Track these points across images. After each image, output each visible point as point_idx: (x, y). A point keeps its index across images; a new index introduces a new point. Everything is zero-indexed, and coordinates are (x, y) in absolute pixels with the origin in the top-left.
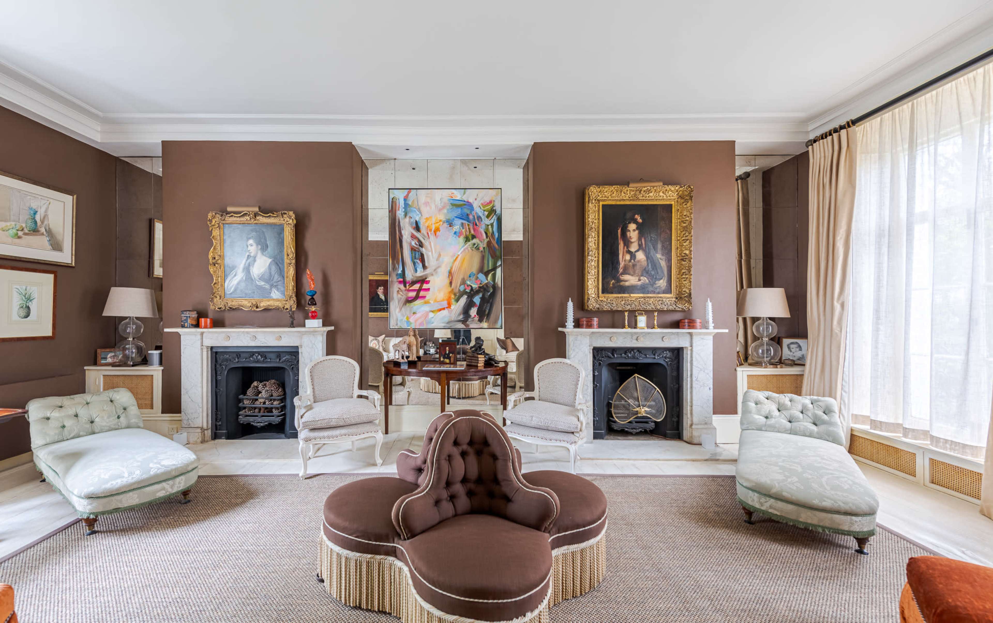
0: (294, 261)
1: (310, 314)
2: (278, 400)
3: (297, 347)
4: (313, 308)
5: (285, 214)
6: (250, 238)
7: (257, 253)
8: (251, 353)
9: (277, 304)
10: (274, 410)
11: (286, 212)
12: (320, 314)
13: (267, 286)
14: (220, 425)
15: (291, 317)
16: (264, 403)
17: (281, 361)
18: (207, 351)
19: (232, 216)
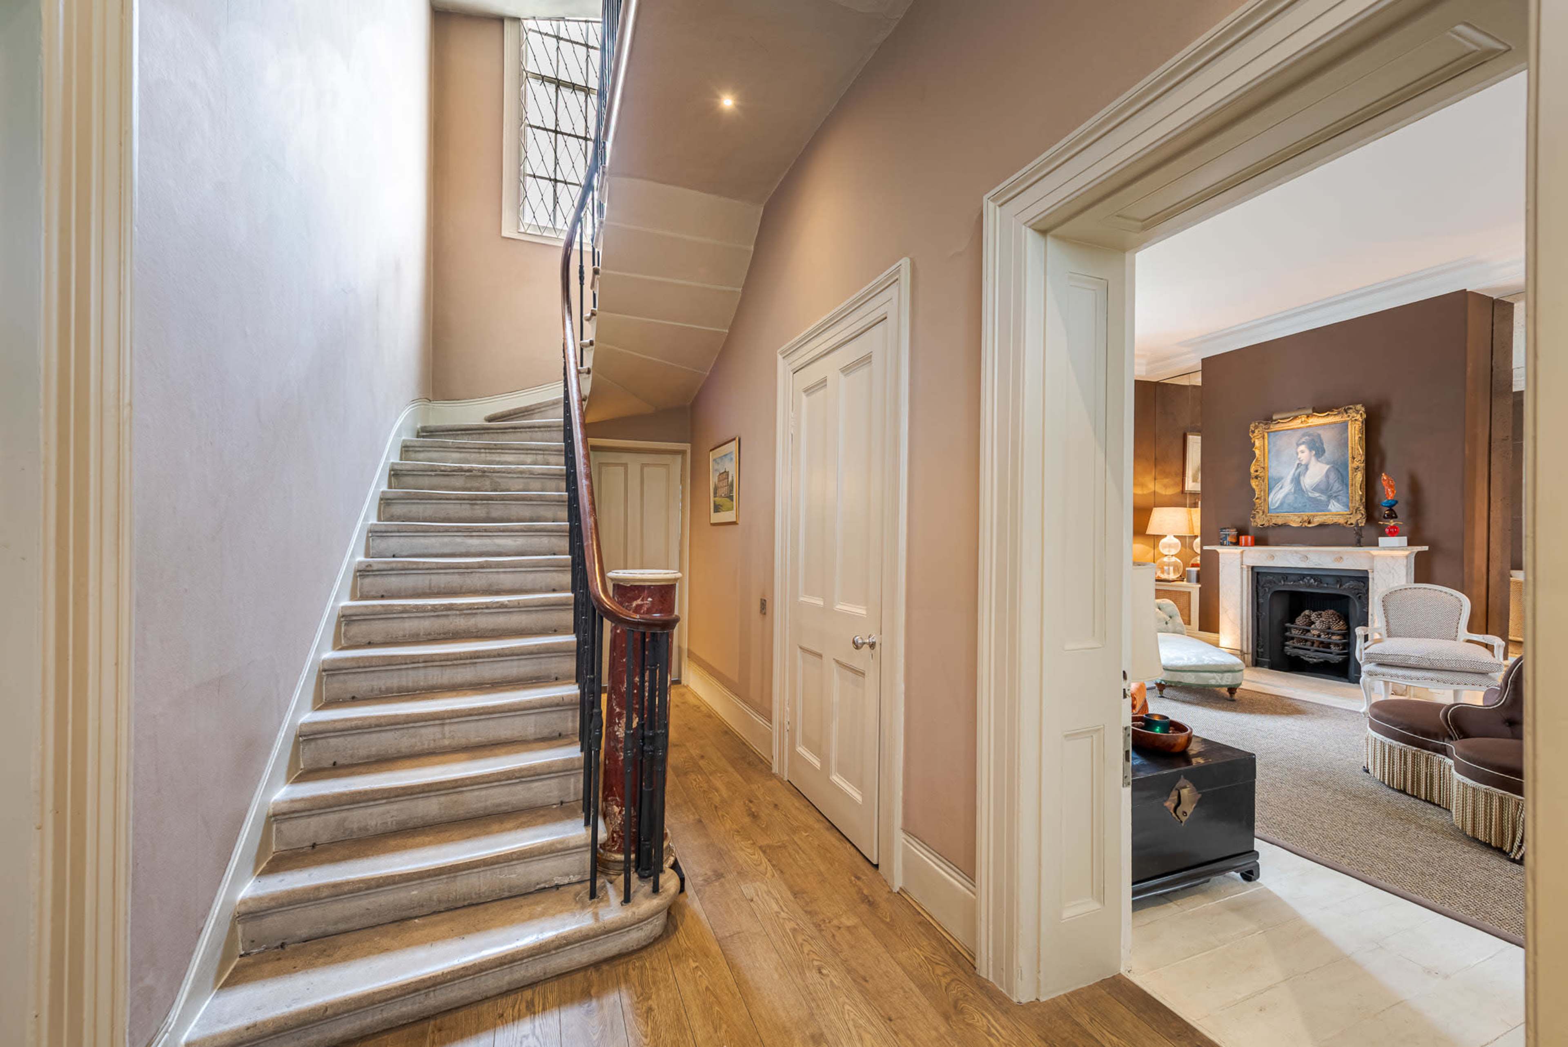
0: (1363, 465)
1: (1387, 530)
2: (1339, 635)
3: (1367, 571)
4: (1392, 523)
5: (1351, 408)
6: (1301, 444)
7: (1310, 459)
8: (1301, 575)
9: (1336, 519)
10: (1332, 646)
11: (1351, 406)
12: (1404, 529)
13: (1324, 498)
14: (1262, 652)
15: (1357, 533)
16: (1319, 636)
17: (1342, 588)
18: (1248, 571)
19: (1279, 422)
